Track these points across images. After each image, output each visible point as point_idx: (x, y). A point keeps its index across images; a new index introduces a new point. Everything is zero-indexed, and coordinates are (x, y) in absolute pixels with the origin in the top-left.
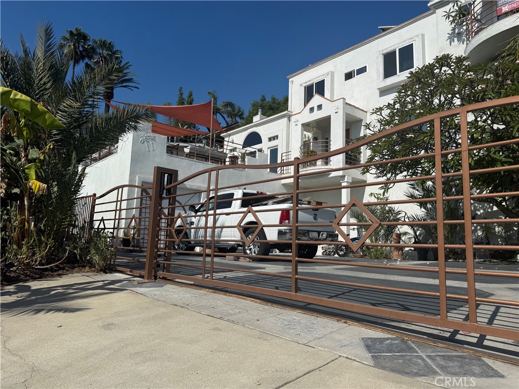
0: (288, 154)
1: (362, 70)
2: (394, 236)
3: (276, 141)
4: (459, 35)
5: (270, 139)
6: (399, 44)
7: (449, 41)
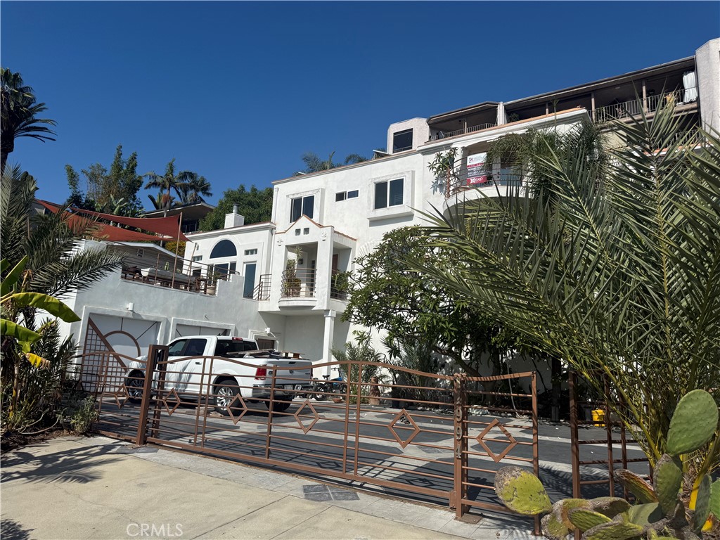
0: (267, 276)
1: (354, 194)
2: (372, 379)
3: (254, 255)
4: (441, 186)
5: (247, 252)
6: (391, 176)
7: (432, 189)
